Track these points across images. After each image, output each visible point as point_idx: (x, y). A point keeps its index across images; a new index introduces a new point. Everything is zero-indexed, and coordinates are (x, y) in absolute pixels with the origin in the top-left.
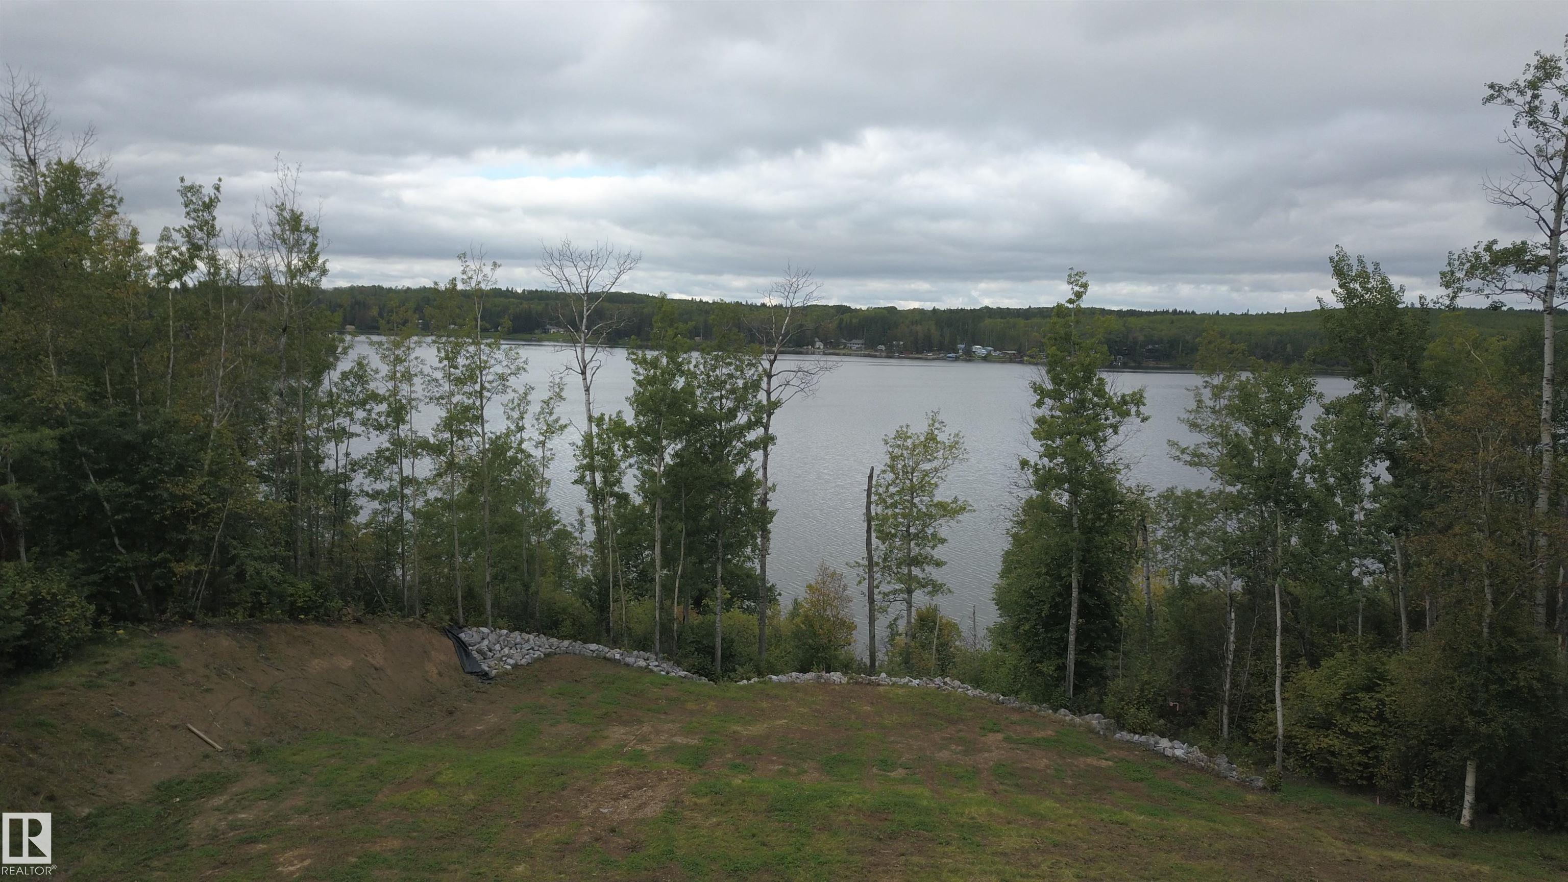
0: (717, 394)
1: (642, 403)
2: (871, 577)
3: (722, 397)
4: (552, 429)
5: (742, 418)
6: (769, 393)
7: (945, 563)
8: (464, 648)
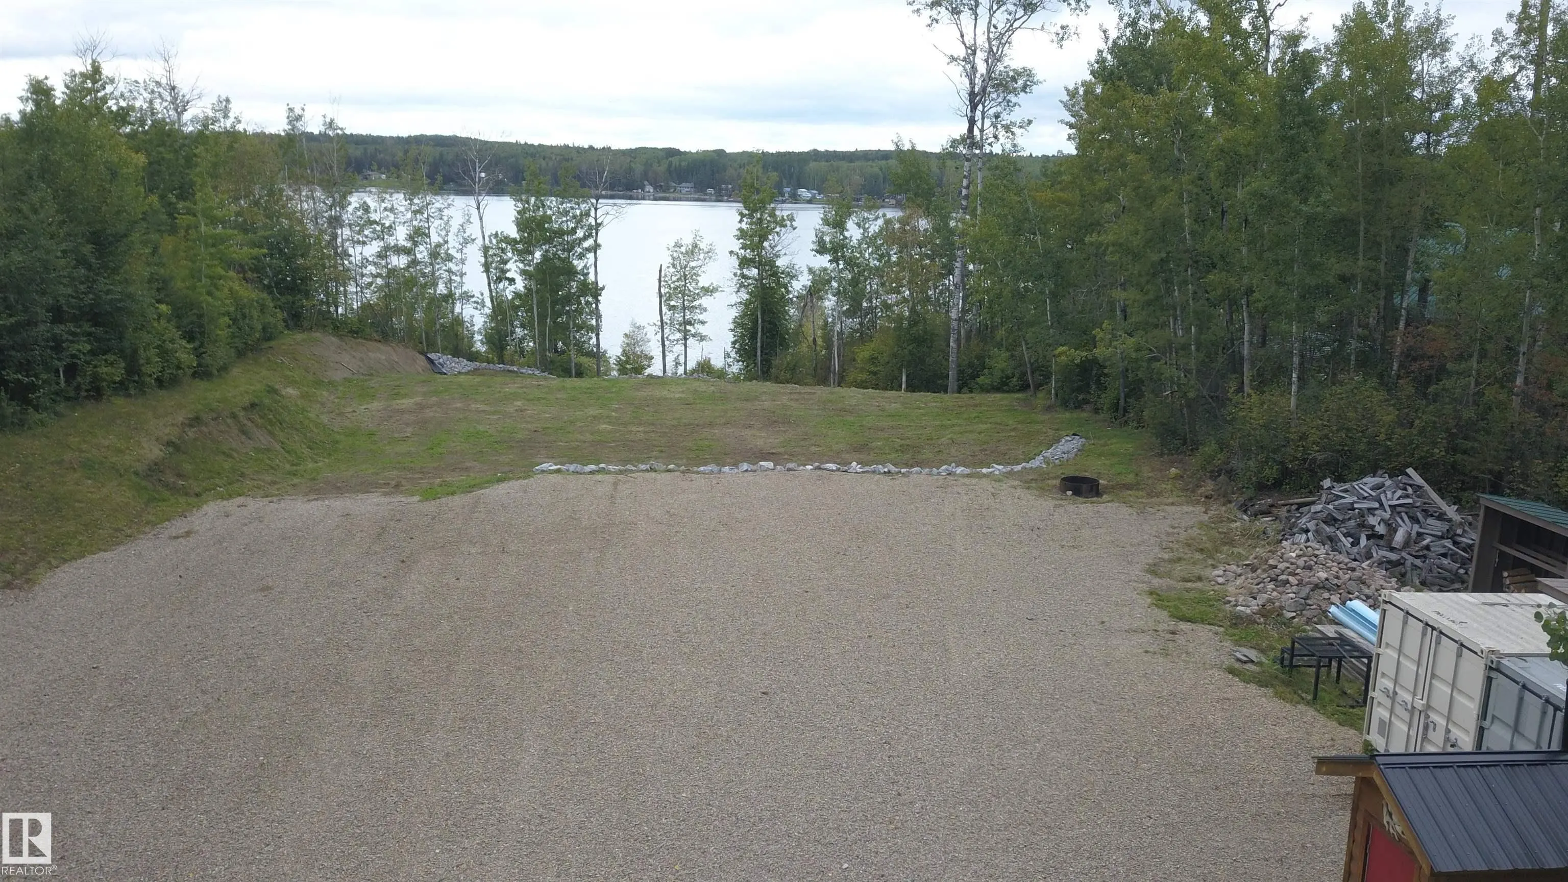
0: (564, 219)
1: (522, 224)
2: (663, 331)
3: (567, 221)
4: (467, 241)
5: (580, 233)
6: (596, 219)
7: (706, 322)
8: (431, 361)
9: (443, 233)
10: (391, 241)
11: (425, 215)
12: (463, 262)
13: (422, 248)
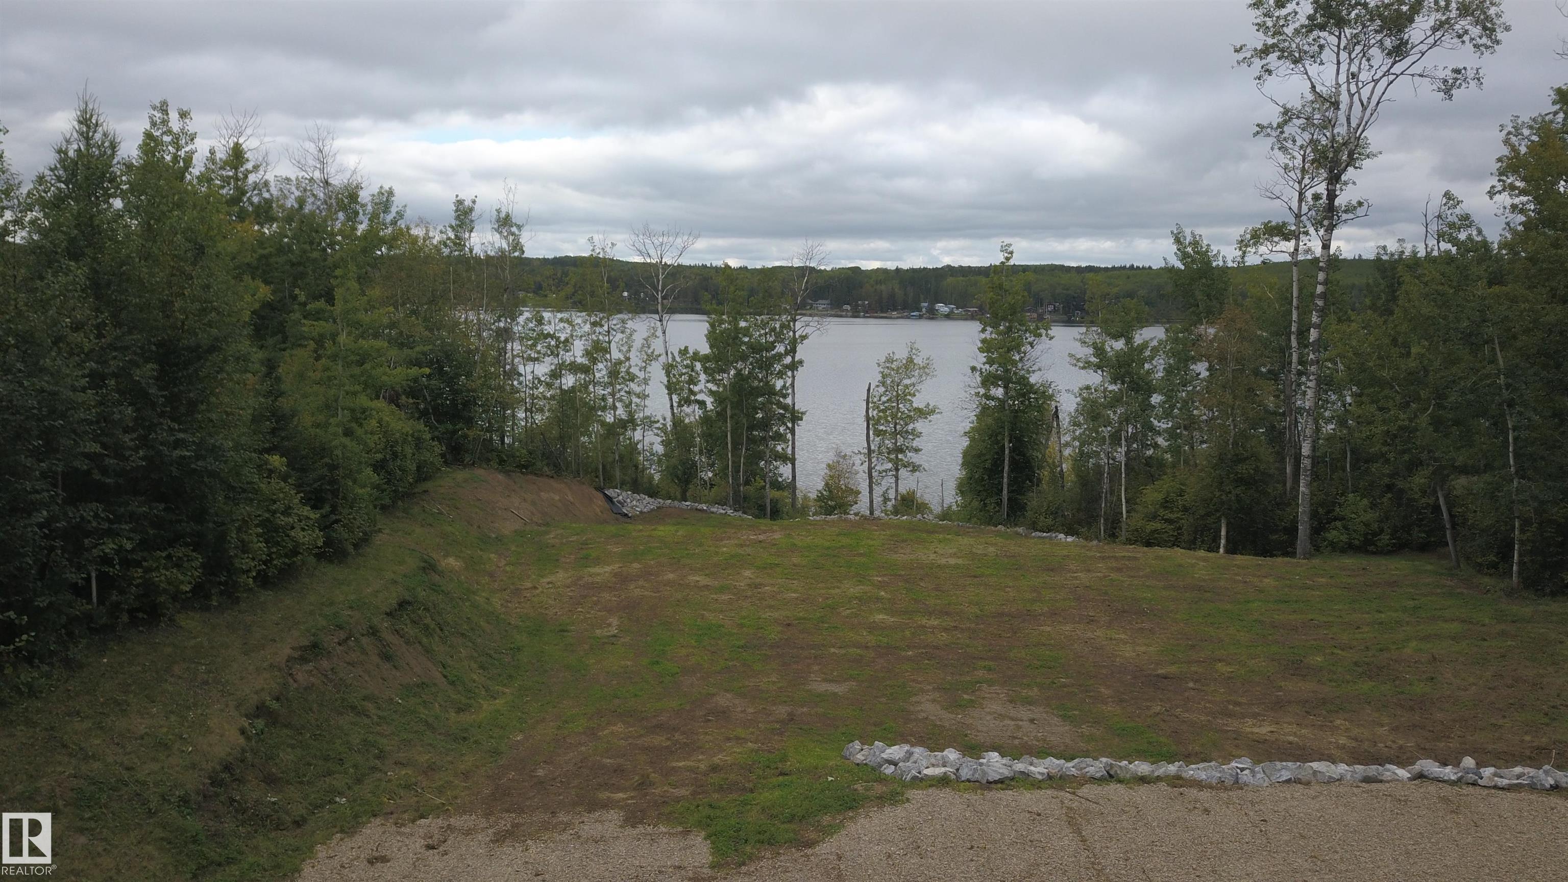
0: (763, 332)
1: (714, 338)
2: (870, 460)
3: (766, 334)
5: (780, 348)
6: (795, 333)
8: (609, 499)
9: (625, 349)
10: (568, 358)
11: (606, 328)
12: (646, 381)
13: (600, 366)
